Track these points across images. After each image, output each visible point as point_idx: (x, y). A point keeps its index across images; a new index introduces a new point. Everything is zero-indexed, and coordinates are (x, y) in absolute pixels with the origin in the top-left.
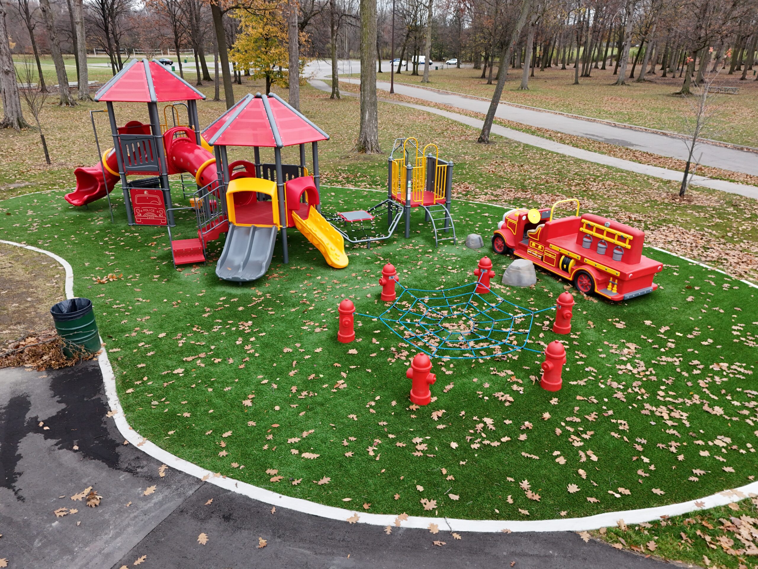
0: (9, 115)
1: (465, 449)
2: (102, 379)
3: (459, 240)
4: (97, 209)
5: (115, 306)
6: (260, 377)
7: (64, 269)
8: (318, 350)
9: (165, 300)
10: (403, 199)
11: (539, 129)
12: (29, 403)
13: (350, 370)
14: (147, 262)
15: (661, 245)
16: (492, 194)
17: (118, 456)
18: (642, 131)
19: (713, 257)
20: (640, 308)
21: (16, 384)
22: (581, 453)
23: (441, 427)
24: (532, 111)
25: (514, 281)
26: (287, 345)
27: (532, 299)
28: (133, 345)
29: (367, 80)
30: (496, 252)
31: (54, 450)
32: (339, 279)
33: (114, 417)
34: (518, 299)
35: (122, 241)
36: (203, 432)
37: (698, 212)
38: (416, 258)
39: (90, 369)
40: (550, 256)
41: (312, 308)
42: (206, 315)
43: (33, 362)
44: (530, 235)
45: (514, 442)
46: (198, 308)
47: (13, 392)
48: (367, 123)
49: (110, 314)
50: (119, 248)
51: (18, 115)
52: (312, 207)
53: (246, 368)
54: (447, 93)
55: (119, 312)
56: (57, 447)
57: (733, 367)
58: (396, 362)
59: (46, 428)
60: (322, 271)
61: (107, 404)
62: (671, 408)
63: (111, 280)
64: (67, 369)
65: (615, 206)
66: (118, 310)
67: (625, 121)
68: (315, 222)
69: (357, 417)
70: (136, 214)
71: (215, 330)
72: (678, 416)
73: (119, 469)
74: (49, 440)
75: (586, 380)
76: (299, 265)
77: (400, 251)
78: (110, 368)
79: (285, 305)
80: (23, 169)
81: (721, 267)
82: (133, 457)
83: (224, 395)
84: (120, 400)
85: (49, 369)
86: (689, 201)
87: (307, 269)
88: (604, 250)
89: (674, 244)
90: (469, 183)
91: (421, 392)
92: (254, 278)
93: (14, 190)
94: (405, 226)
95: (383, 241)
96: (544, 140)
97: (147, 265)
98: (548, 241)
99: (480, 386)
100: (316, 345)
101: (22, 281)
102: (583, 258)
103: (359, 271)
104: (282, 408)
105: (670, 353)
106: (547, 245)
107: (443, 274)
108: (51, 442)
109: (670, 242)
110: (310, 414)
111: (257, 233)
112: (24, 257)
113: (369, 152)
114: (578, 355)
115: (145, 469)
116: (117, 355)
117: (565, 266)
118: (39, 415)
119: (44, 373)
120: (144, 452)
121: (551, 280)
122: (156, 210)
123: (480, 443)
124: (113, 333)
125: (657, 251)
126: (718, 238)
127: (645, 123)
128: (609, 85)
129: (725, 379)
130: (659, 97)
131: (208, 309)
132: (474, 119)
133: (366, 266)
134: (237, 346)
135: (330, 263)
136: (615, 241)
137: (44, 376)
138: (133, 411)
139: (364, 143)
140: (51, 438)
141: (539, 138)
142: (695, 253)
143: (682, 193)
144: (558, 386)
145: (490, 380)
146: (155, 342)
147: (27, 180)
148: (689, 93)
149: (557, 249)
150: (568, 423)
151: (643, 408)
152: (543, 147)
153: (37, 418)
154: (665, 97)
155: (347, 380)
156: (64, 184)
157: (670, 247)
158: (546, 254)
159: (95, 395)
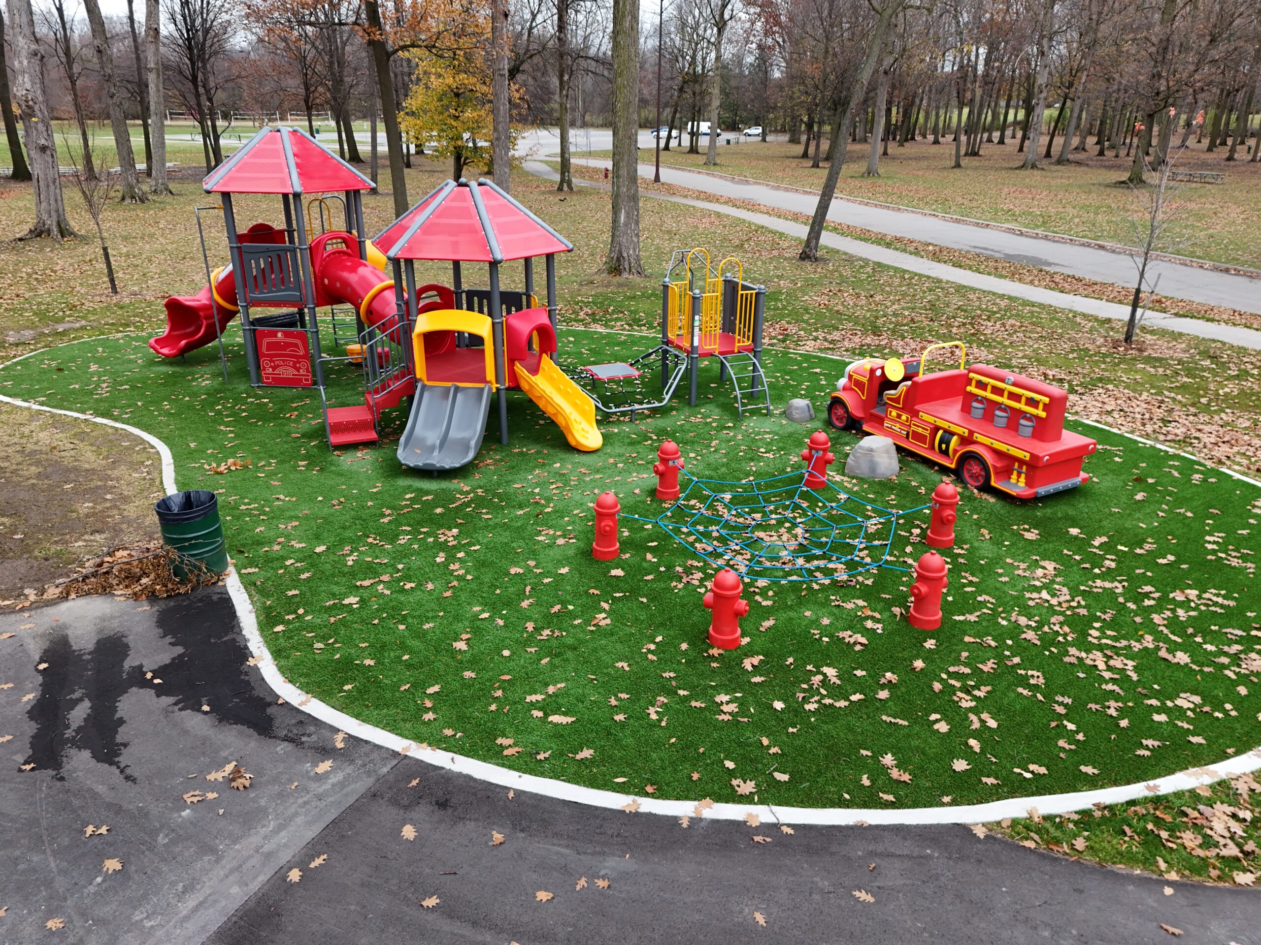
0: (45, 217)
1: (796, 712)
2: (235, 612)
3: (776, 409)
4: (199, 361)
5: (243, 507)
6: (477, 609)
7: (158, 453)
8: (564, 570)
9: (320, 498)
10: (686, 345)
11: (899, 240)
12: (127, 647)
13: (614, 599)
14: (286, 442)
15: (1095, 417)
16: (826, 340)
17: (270, 719)
18: (1065, 243)
19: (1176, 435)
20: (1061, 509)
21: (103, 619)
22: (973, 717)
23: (757, 679)
24: (885, 211)
25: (863, 470)
26: (516, 564)
27: (893, 497)
28: (276, 564)
29: (622, 160)
30: (834, 427)
31: (173, 712)
32: (588, 467)
33: (259, 666)
34: (871, 496)
35: (244, 411)
36: (396, 687)
37: (1155, 367)
38: (708, 436)
39: (215, 598)
40: (920, 430)
41: (549, 510)
42: (386, 520)
43: (127, 587)
44: (889, 399)
45: (870, 701)
46: (373, 510)
47: (101, 631)
48: (622, 228)
49: (237, 518)
50: (238, 421)
51: (59, 216)
52: (544, 355)
53: (455, 597)
54: (747, 182)
55: (250, 515)
56: (176, 708)
57: (1205, 596)
58: (684, 588)
59: (157, 681)
60: (562, 455)
61: (246, 648)
62: (1109, 653)
63: (233, 468)
64: (180, 598)
65: (1022, 358)
66: (248, 512)
67: (1037, 227)
68: (551, 379)
69: (629, 665)
70: (264, 369)
71: (402, 542)
72: (1120, 666)
73: (274, 737)
74: (163, 698)
75: (978, 613)
76: (524, 446)
77: (682, 425)
78: (246, 596)
79: (508, 506)
80: (74, 300)
81: (1190, 449)
82: (294, 722)
83: (424, 635)
84: (266, 642)
85: (152, 597)
86: (1141, 350)
87: (538, 453)
88: (1005, 421)
89: (1116, 414)
90: (788, 323)
91: (726, 629)
92: (458, 465)
93: (64, 333)
94: (689, 388)
95: (654, 411)
96: (907, 255)
97: (286, 446)
98: (917, 407)
99: (816, 623)
100: (560, 563)
101: (93, 470)
102: (971, 433)
103: (620, 455)
104: (513, 653)
105: (1109, 575)
106: (915, 414)
107: (752, 460)
108: (167, 700)
109: (1109, 413)
110: (556, 661)
111: (459, 396)
112: (93, 434)
113: (625, 275)
114: (966, 578)
115: (314, 738)
116: (254, 578)
117: (944, 446)
118: (144, 663)
119: (145, 603)
120: (309, 715)
121: (922, 468)
122: (295, 363)
123: (819, 702)
124: (244, 545)
125: (1088, 426)
126: (1185, 406)
127: (1070, 229)
128: (1011, 169)
129: (1192, 613)
130: (1093, 188)
131: (388, 512)
132: (792, 223)
133: (629, 448)
134: (438, 564)
135: (573, 443)
136: (1022, 406)
137: (145, 607)
138: (288, 657)
139: (618, 259)
140: (167, 695)
141: (898, 253)
142: (1149, 428)
143: (1128, 338)
144: (936, 621)
145: (831, 614)
146: (311, 559)
147: (83, 318)
148: (1142, 181)
149: (931, 419)
150: (950, 675)
151: (1066, 653)
152: (906, 267)
153: (141, 667)
154: (1102, 188)
155: (609, 613)
156: (143, 324)
157: (1110, 419)
158: (913, 428)
159: (226, 635)
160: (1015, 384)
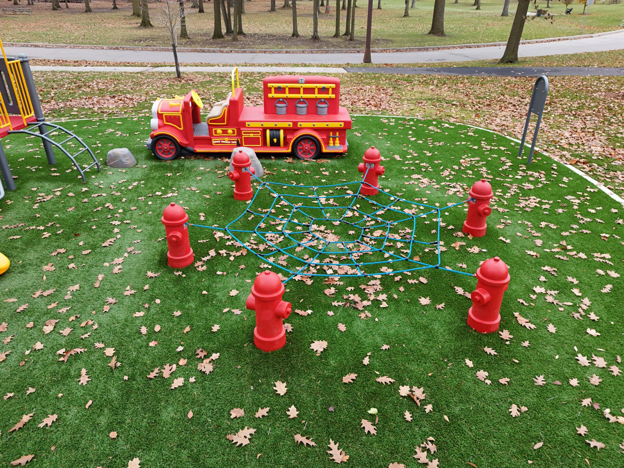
40: (252, 135)
44: (212, 121)
98: (240, 120)
102: (295, 123)
106: (241, 125)
117: (275, 140)
136: (316, 95)
143: (178, 76)
149: (258, 125)
158: (244, 136)
160: (307, 82)
